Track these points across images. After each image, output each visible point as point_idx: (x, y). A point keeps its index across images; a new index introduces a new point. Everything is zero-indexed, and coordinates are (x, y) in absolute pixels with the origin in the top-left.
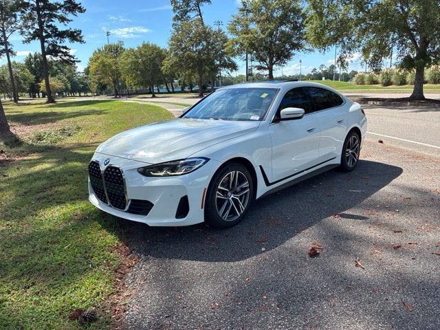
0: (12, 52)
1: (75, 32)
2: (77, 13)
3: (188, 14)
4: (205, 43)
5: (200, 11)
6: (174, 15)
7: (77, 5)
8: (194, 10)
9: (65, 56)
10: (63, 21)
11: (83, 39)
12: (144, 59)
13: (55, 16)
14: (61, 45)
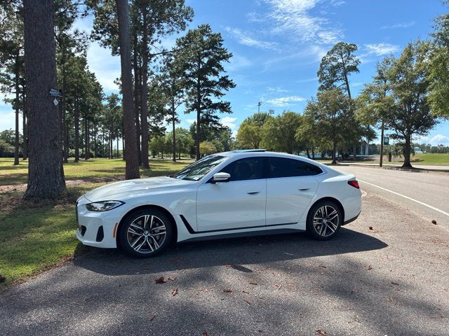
0: (177, 120)
1: (225, 104)
2: (229, 88)
3: (334, 84)
4: (342, 112)
5: (346, 80)
6: (319, 85)
7: (229, 81)
8: (341, 79)
9: (215, 124)
10: (217, 95)
11: (231, 109)
12: (283, 126)
13: (212, 91)
14: (213, 115)
